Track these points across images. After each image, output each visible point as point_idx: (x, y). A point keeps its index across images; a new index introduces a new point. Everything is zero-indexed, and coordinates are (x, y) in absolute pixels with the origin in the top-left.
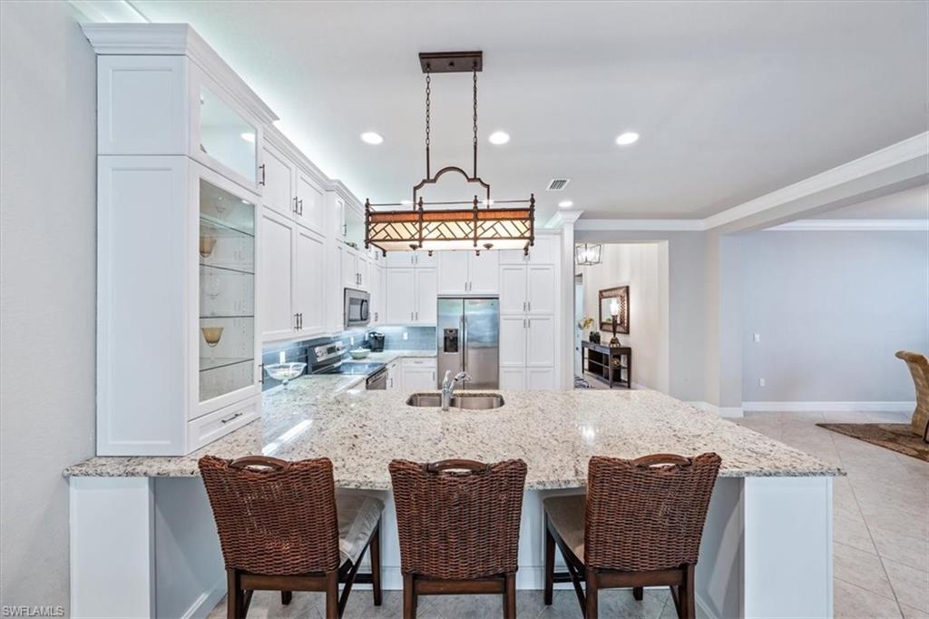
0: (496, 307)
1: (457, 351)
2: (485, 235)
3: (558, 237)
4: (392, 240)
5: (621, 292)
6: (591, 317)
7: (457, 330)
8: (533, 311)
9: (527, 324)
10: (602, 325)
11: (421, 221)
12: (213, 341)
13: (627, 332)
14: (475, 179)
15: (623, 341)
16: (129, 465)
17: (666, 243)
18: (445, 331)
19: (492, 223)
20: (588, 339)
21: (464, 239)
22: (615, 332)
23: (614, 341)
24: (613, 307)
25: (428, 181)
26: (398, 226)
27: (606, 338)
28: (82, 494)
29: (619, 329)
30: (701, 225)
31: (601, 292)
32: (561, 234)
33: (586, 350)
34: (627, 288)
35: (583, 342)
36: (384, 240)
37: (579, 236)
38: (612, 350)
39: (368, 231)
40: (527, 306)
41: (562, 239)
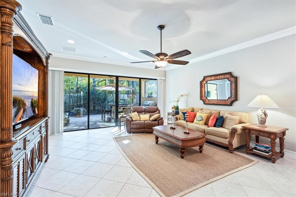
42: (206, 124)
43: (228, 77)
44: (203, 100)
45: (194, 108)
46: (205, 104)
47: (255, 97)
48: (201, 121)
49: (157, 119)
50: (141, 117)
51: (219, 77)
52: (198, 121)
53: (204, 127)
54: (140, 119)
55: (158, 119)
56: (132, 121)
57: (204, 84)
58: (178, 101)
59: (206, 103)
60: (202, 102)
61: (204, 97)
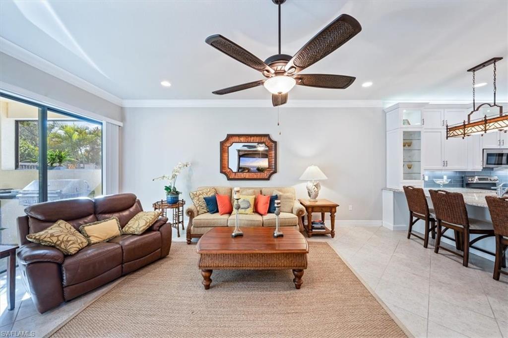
2: (490, 128)
4: (474, 132)
11: (486, 123)
12: (410, 168)
14: (495, 105)
16: (390, 190)
19: (493, 123)
21: (481, 131)
25: (474, 111)
26: (457, 131)
28: (384, 193)
36: (471, 133)
39: (447, 134)
42: (256, 211)
43: (265, 141)
44: (225, 173)
45: (216, 188)
46: (229, 179)
47: (305, 169)
48: (248, 208)
49: (153, 225)
50: (89, 233)
51: (252, 138)
52: (244, 210)
53: (257, 218)
54: (89, 241)
55: (158, 224)
56: (67, 256)
57: (227, 148)
58: (174, 177)
59: (230, 177)
60: (224, 177)
61: (227, 168)
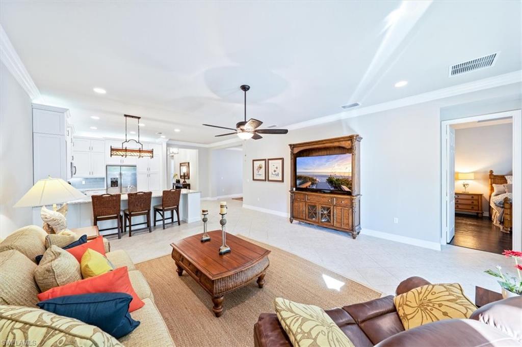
0: (135, 170)
1: (117, 186)
3: (161, 146)
4: (118, 155)
5: (187, 164)
6: (177, 173)
7: (117, 178)
8: (151, 171)
9: (149, 176)
10: (181, 176)
11: (126, 151)
13: (189, 178)
14: (139, 142)
15: (188, 181)
17: (198, 150)
18: (111, 179)
20: (175, 182)
21: (137, 156)
22: (185, 179)
23: (185, 182)
24: (184, 170)
25: (126, 141)
27: (182, 181)
29: (186, 177)
30: (207, 146)
31: (181, 164)
32: (162, 144)
33: (175, 186)
34: (189, 163)
35: (173, 184)
36: (116, 155)
37: (168, 145)
38: (183, 185)
39: (111, 153)
40: (149, 169)
41: (162, 147)
